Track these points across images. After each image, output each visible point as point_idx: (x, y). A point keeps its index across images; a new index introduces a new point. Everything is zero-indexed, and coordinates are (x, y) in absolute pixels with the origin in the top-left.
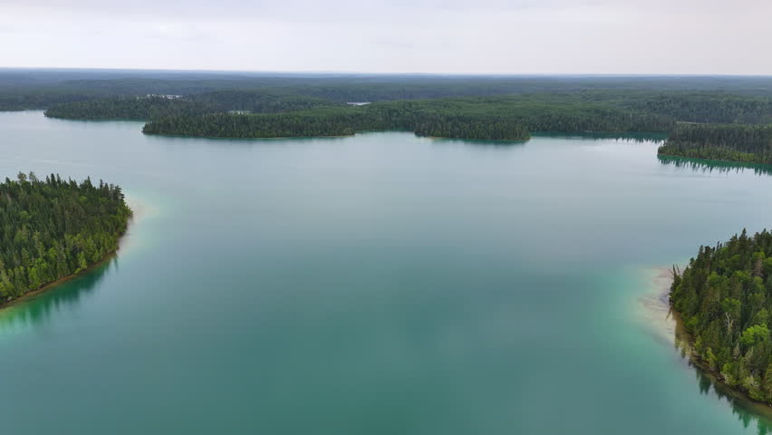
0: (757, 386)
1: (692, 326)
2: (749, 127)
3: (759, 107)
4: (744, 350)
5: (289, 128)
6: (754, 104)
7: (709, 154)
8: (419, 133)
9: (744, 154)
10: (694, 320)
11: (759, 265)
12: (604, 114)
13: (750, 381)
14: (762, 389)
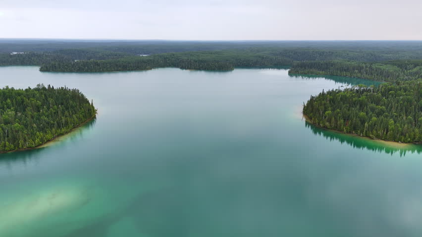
0: (329, 125)
1: (311, 116)
2: (322, 62)
3: (325, 54)
4: (325, 117)
5: (120, 66)
6: (323, 53)
7: (308, 72)
8: (182, 68)
9: (321, 72)
10: (311, 114)
11: (328, 99)
12: (263, 58)
13: (327, 124)
14: (330, 125)
